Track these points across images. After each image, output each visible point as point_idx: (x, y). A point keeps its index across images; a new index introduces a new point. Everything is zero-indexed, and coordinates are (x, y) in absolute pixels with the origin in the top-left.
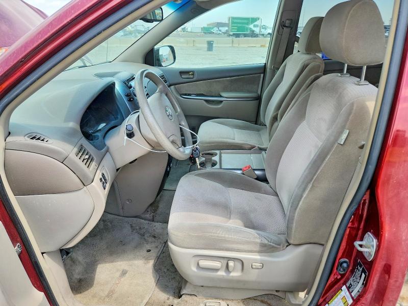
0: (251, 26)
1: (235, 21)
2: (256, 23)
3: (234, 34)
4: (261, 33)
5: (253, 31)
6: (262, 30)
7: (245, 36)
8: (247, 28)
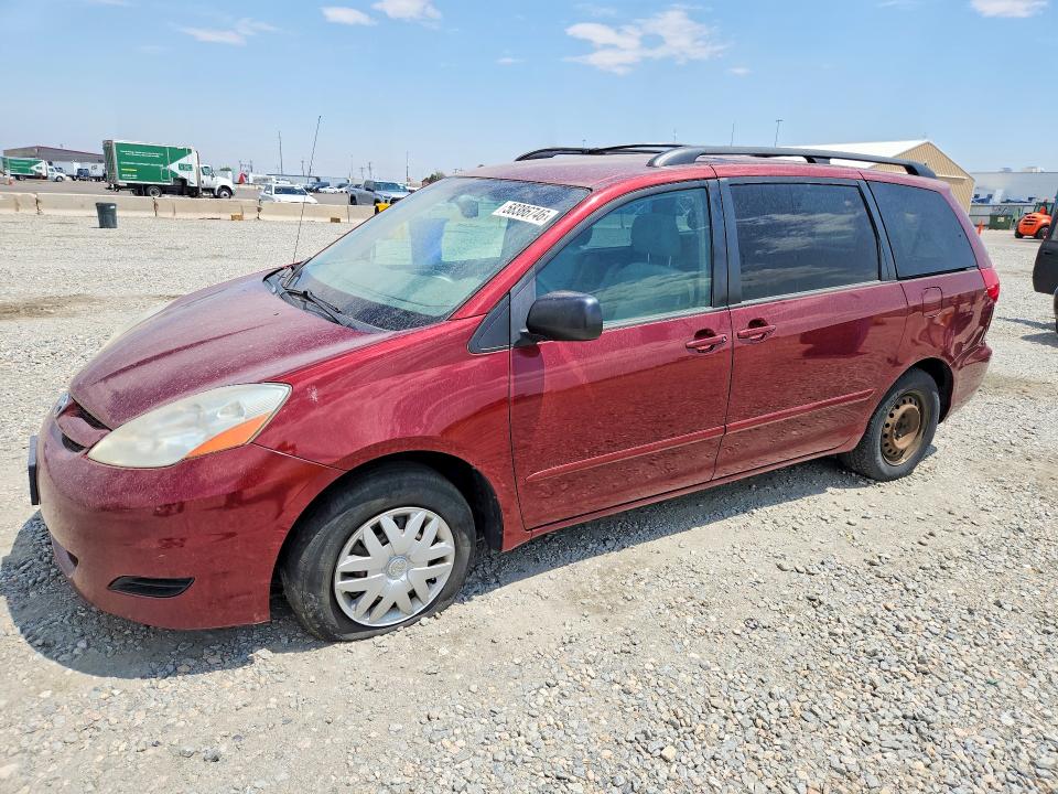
0: (174, 167)
1: (128, 153)
2: (183, 161)
3: (129, 186)
4: (204, 186)
5: (184, 181)
6: (203, 177)
7: (164, 190)
8: (166, 172)
